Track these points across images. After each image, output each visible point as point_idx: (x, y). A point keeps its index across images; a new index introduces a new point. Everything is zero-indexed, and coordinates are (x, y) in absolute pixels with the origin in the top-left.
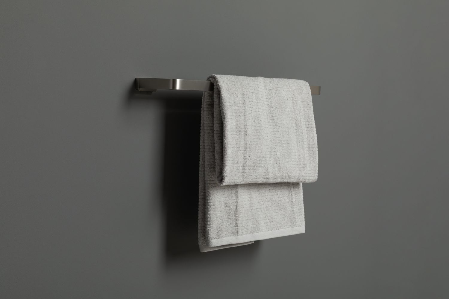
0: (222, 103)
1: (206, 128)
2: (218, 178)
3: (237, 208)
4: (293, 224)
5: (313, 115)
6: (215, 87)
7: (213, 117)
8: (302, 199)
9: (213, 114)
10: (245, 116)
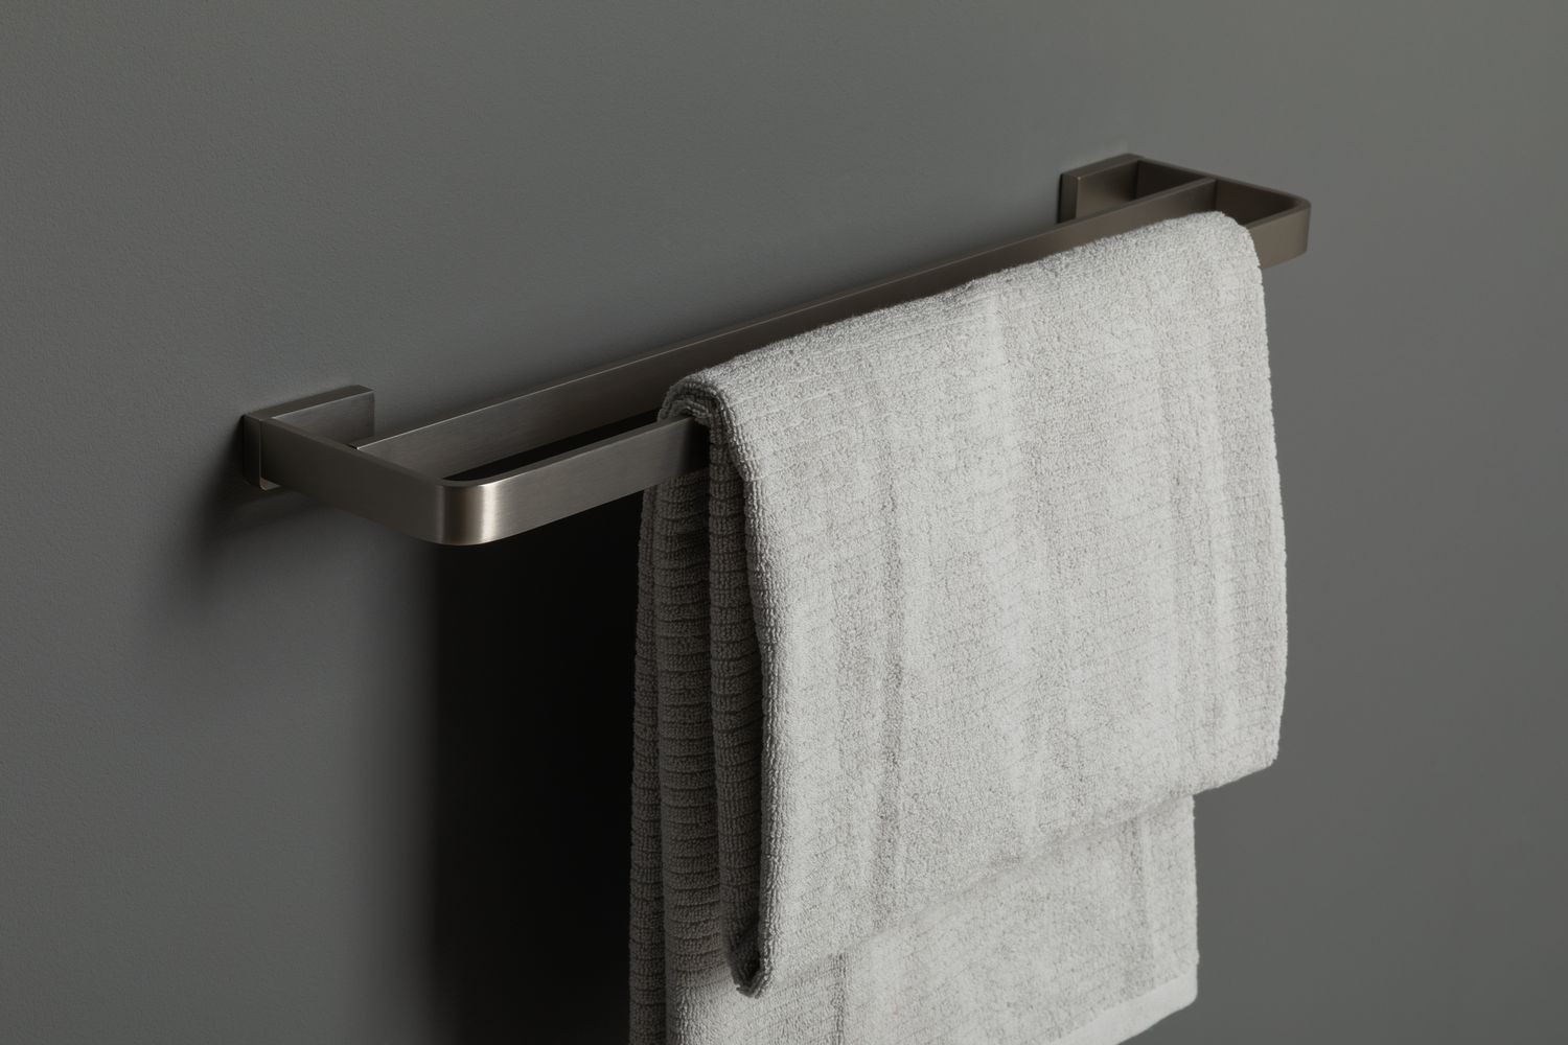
0: (756, 557)
1: (664, 664)
2: (732, 948)
3: (839, 1026)
4: (1135, 980)
5: (1269, 419)
6: (716, 455)
7: (704, 602)
8: (1191, 832)
9: (705, 584)
10: (894, 576)
